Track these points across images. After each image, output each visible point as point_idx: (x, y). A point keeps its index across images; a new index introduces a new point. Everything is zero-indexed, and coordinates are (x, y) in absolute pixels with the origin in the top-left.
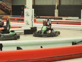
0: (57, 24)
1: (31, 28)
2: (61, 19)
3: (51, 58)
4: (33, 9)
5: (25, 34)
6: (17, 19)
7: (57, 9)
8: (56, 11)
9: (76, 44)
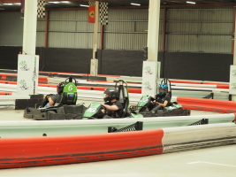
0: (92, 89)
1: (32, 96)
2: (104, 80)
3: (58, 157)
4: (38, 57)
5: (16, 109)
6: (8, 77)
7: (96, 57)
8: (94, 63)
9: (115, 130)
